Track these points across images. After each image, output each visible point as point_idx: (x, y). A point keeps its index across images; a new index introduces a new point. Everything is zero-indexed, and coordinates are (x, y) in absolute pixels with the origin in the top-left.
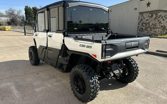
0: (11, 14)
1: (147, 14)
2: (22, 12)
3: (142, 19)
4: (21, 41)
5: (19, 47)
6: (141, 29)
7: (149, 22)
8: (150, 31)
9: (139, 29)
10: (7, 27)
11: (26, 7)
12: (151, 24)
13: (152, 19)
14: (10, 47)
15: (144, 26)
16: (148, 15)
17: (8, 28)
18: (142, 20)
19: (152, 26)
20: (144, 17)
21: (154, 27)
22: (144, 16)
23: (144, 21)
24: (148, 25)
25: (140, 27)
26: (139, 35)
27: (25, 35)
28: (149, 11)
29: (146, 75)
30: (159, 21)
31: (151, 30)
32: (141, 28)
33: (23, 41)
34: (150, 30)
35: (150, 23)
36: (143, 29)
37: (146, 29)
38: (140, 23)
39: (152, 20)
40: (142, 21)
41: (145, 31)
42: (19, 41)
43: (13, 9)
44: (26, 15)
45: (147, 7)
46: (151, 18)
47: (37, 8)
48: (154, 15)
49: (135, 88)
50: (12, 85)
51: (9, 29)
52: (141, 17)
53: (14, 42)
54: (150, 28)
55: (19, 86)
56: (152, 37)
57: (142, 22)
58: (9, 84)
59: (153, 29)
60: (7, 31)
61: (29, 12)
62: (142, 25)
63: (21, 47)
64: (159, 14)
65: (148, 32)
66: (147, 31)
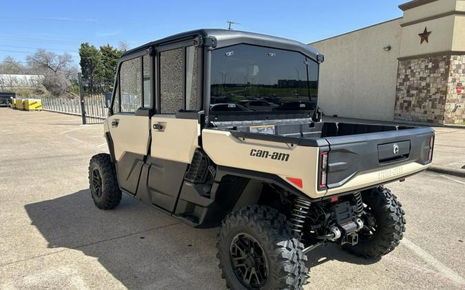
0: (42, 65)
1: (420, 62)
2: (73, 61)
3: (406, 76)
4: (76, 140)
5: (74, 157)
6: (406, 104)
7: (428, 85)
8: (432, 110)
9: (398, 103)
10: (31, 101)
11: (82, 45)
12: (433, 90)
13: (436, 75)
14: (49, 157)
15: (413, 95)
16: (423, 66)
17: (36, 103)
18: (406, 79)
19: (438, 96)
20: (412, 71)
21: (441, 98)
22: (412, 68)
23: (414, 81)
24: (425, 91)
25: (403, 98)
26: (399, 119)
27: (84, 123)
28: (426, 54)
29: (461, 241)
30: (457, 81)
31: (434, 106)
32: (405, 101)
33: (81, 141)
34: (432, 107)
35: (431, 86)
36: (409, 103)
37: (419, 104)
38: (403, 88)
39: (435, 78)
40: (406, 81)
41: (417, 109)
42: (69, 139)
43: (47, 52)
44: (82, 69)
45: (421, 42)
46: (434, 73)
47: (113, 49)
48: (442, 64)
49: (440, 284)
50: (75, 274)
51: (36, 105)
52: (404, 71)
53: (56, 142)
54: (430, 100)
55: (93, 275)
56: (437, 125)
57: (408, 83)
58: (65, 270)
59: (439, 103)
60: (32, 110)
61: (90, 60)
62: (408, 92)
63: (80, 157)
64: (456, 62)
65: (425, 112)
66: (422, 110)
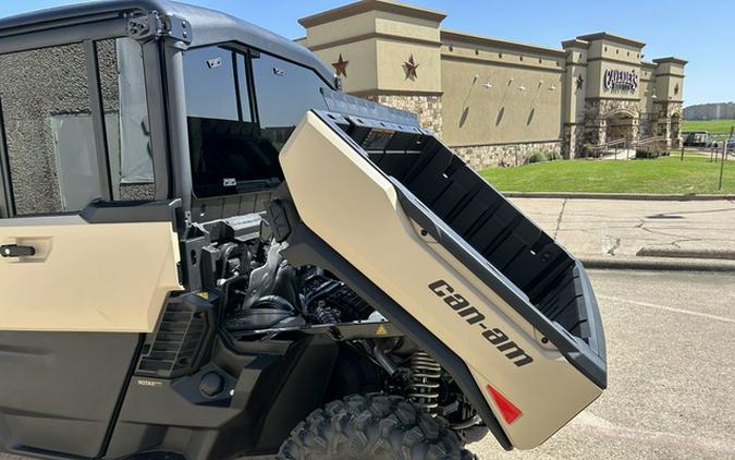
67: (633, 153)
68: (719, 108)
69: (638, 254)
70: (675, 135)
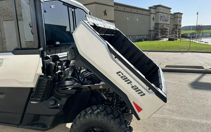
67: (167, 39)
68: (192, 27)
69: (165, 67)
70: (179, 34)
